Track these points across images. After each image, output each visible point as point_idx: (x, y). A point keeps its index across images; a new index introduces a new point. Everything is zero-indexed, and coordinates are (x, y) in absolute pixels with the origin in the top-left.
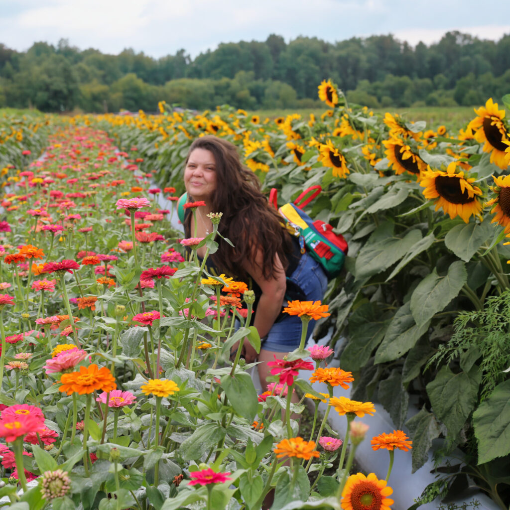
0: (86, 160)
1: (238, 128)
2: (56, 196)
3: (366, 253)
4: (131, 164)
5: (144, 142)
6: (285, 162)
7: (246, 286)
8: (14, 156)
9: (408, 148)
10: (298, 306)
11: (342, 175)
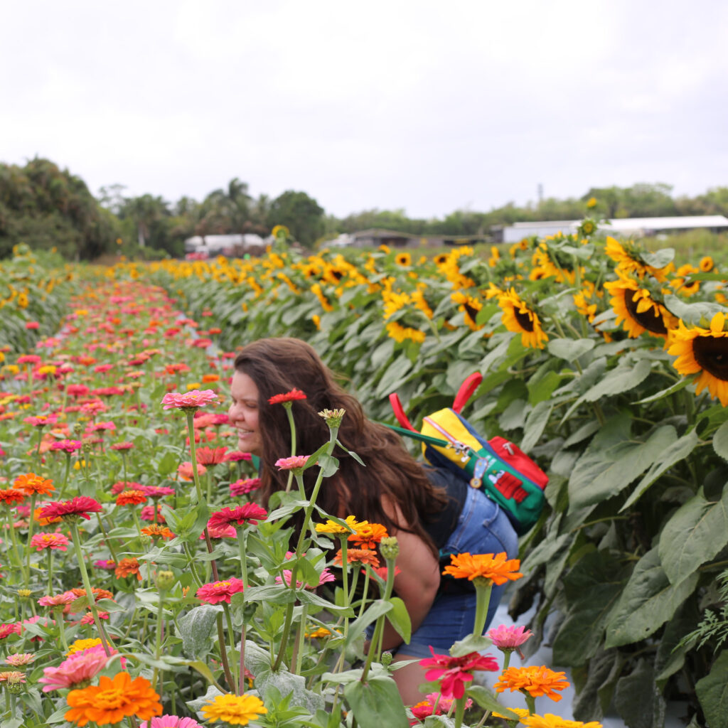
0: (128, 333)
1: (373, 272)
2: (77, 393)
3: (585, 466)
4: (203, 338)
5: (226, 302)
6: (450, 326)
7: (385, 530)
8: (15, 331)
9: (646, 293)
10: (468, 563)
11: (537, 344)
